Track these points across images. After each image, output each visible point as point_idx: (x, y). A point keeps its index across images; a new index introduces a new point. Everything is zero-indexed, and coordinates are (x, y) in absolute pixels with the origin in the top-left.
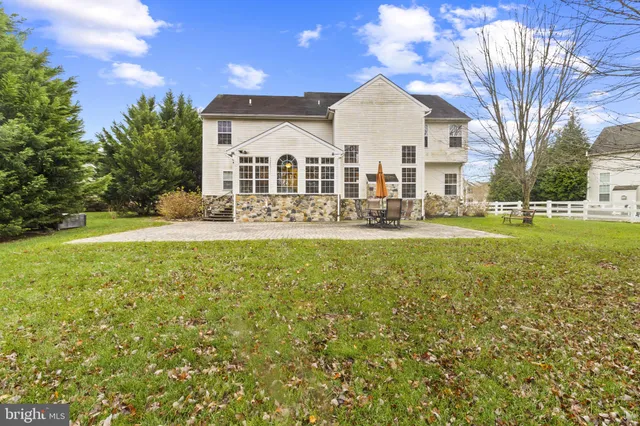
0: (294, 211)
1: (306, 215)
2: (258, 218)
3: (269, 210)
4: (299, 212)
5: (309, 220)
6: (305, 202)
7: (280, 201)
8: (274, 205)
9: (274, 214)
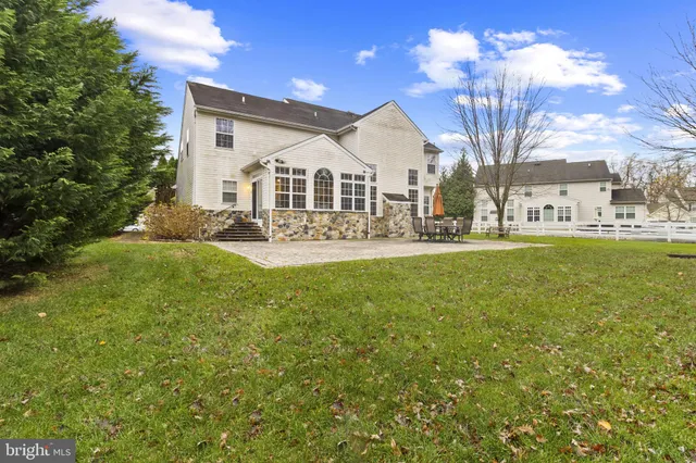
0: (330, 229)
1: (341, 233)
2: (295, 237)
3: (306, 227)
4: (335, 229)
5: (344, 238)
6: (340, 218)
7: (317, 218)
8: (312, 222)
9: (311, 233)
